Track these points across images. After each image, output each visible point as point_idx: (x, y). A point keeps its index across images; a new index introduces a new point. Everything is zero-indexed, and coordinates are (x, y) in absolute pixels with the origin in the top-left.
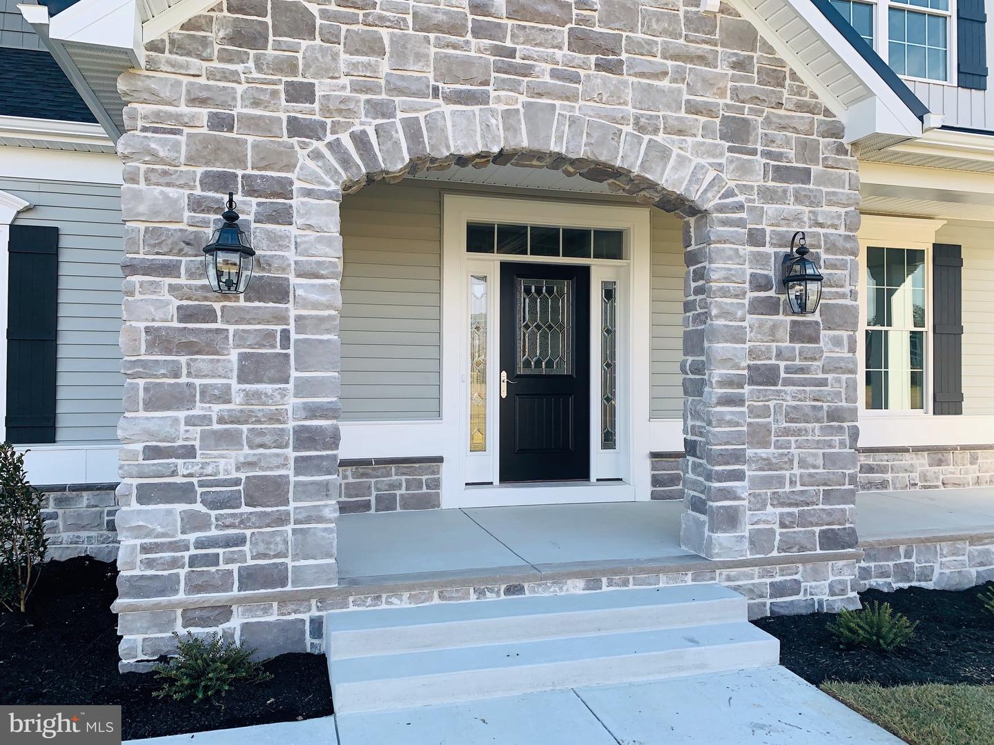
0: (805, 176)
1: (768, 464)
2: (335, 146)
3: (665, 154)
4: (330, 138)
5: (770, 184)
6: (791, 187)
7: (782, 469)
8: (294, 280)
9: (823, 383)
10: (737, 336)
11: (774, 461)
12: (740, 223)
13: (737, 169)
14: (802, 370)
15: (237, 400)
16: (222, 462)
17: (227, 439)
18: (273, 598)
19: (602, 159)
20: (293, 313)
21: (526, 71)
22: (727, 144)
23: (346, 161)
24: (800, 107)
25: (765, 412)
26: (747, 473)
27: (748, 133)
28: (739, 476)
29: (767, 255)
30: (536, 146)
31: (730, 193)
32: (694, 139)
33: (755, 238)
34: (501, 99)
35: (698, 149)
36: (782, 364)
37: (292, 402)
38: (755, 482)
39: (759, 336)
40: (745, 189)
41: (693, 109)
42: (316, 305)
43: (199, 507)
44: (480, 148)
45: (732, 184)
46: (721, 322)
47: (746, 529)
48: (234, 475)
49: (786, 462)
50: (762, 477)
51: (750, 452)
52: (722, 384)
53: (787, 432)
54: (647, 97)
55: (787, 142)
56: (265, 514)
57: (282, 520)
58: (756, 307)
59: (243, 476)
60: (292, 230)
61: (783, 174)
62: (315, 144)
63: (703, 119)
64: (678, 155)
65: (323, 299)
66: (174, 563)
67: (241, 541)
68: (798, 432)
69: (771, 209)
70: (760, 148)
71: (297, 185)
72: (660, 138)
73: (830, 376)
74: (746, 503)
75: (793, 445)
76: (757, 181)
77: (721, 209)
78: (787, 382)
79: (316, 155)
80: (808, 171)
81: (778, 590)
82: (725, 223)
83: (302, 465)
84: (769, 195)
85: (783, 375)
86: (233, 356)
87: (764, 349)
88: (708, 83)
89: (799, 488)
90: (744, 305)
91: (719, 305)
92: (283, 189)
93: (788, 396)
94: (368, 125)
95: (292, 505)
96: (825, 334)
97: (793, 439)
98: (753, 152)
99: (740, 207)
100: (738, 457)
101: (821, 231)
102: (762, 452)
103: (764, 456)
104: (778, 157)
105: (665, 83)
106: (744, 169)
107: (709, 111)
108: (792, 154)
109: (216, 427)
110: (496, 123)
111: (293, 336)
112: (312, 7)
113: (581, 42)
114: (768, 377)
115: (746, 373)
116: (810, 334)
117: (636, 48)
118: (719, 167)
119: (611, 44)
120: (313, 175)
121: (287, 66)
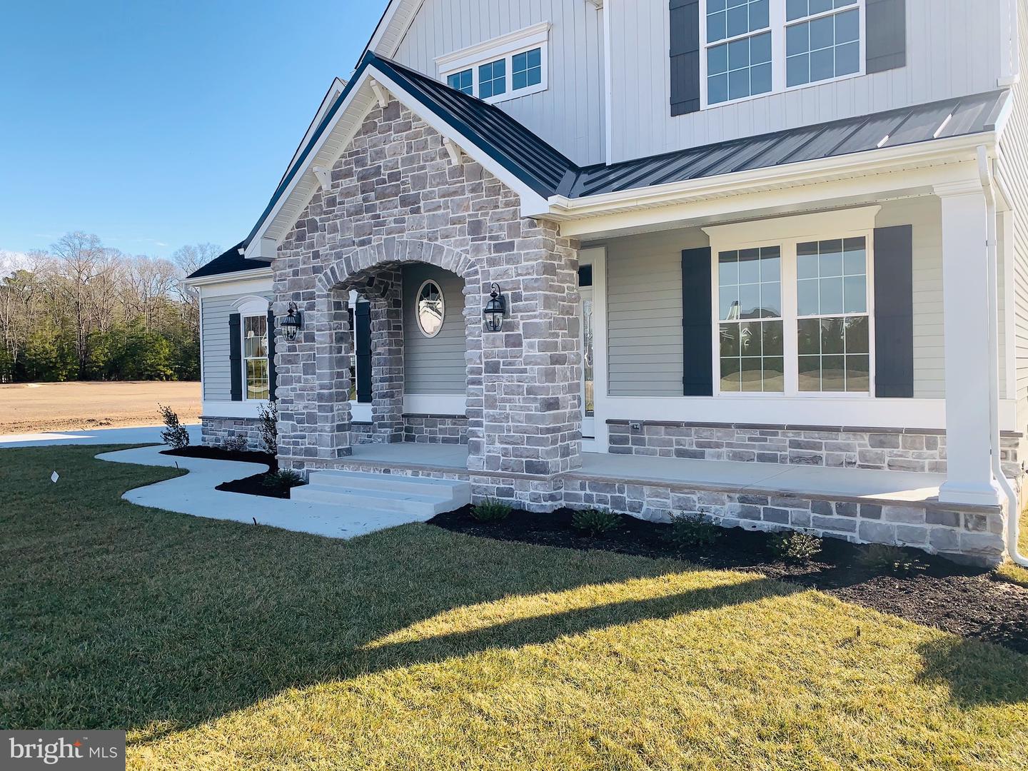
0: (510, 246)
1: (494, 419)
2: (325, 275)
4: (323, 272)
5: (493, 255)
6: (504, 254)
7: (502, 422)
8: (316, 333)
9: (524, 371)
10: (477, 345)
11: (497, 417)
13: (473, 251)
14: (510, 364)
15: (303, 381)
16: (300, 405)
17: (300, 397)
18: (312, 461)
19: (415, 259)
20: (316, 346)
22: (471, 237)
23: (329, 280)
24: (509, 205)
25: (493, 388)
26: (485, 423)
27: (481, 228)
28: (480, 425)
30: (389, 259)
32: (454, 238)
33: (486, 288)
35: (457, 243)
36: (501, 360)
37: (316, 383)
38: (489, 428)
39: (487, 345)
41: (453, 221)
42: (322, 343)
43: (295, 423)
46: (470, 338)
47: (484, 454)
48: (303, 411)
49: (503, 418)
50: (492, 426)
52: (470, 373)
53: (503, 400)
54: (433, 221)
55: (501, 228)
56: (311, 427)
57: (316, 430)
59: (305, 412)
60: (316, 312)
61: (499, 248)
62: (321, 275)
63: (458, 226)
64: (447, 249)
65: (323, 340)
66: (288, 443)
67: (304, 437)
68: (510, 401)
69: (492, 270)
70: (486, 236)
71: (317, 293)
72: (439, 242)
73: (528, 367)
74: (484, 440)
75: (508, 408)
76: (485, 256)
79: (320, 280)
80: (512, 244)
81: (501, 492)
83: (320, 408)
84: (493, 262)
85: (501, 367)
86: (301, 364)
87: (490, 352)
88: (459, 206)
89: (512, 434)
90: (480, 327)
92: (313, 296)
93: (504, 380)
94: (334, 263)
95: (318, 424)
96: (525, 341)
97: (508, 405)
98: (484, 239)
99: (476, 272)
101: (521, 278)
102: (491, 411)
103: (491, 413)
104: (497, 238)
105: (441, 211)
106: (477, 250)
107: (459, 221)
108: (504, 233)
109: (299, 392)
110: (375, 251)
111: (316, 356)
112: (317, 218)
113: (404, 202)
114: (493, 368)
115: (483, 366)
116: (515, 342)
117: (426, 197)
118: (467, 252)
119: (416, 199)
120: (321, 288)
121: (311, 246)
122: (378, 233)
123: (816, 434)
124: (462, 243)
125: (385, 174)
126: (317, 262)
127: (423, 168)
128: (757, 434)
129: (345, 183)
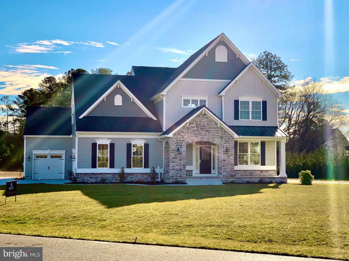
1: (225, 169)
2: (186, 142)
3: (214, 140)
4: (185, 141)
6: (227, 142)
8: (183, 153)
9: (231, 161)
12: (222, 146)
14: (228, 160)
15: (179, 162)
17: (178, 165)
19: (208, 141)
20: (183, 155)
21: (202, 134)
22: (221, 139)
23: (187, 143)
24: (228, 135)
25: (224, 164)
28: (222, 170)
29: (225, 149)
30: (202, 141)
31: (221, 143)
33: (223, 147)
34: (199, 137)
35: (218, 139)
37: (182, 163)
38: (223, 170)
40: (222, 143)
41: (217, 136)
42: (184, 155)
43: (176, 171)
44: (197, 141)
45: (221, 142)
47: (222, 175)
48: (178, 168)
51: (223, 167)
52: (220, 161)
53: (227, 166)
54: (213, 135)
55: (227, 138)
57: (182, 172)
58: (223, 154)
60: (182, 149)
62: (184, 142)
63: (218, 137)
64: (216, 140)
65: (185, 154)
66: (174, 175)
67: (179, 173)
69: (225, 145)
70: (224, 139)
72: (214, 139)
76: (224, 142)
77: (220, 145)
78: (227, 161)
79: (184, 143)
80: (229, 141)
81: (226, 180)
82: (220, 146)
83: (183, 168)
86: (178, 159)
87: (224, 158)
88: (218, 133)
91: (220, 154)
92: (182, 145)
94: (188, 140)
95: (183, 171)
96: (231, 156)
98: (223, 139)
99: (222, 145)
100: (221, 168)
104: (226, 140)
105: (214, 134)
106: (222, 141)
108: (227, 139)
110: (199, 139)
111: (183, 157)
112: (184, 131)
113: (206, 131)
114: (224, 160)
115: (222, 160)
116: (229, 156)
117: (211, 131)
118: (220, 141)
119: (209, 131)
120: (184, 144)
121: (182, 136)
122: (200, 135)
123: (253, 171)
124: (218, 140)
125: (202, 125)
126: (184, 139)
127: (211, 126)
128: (244, 172)
129: (192, 125)
